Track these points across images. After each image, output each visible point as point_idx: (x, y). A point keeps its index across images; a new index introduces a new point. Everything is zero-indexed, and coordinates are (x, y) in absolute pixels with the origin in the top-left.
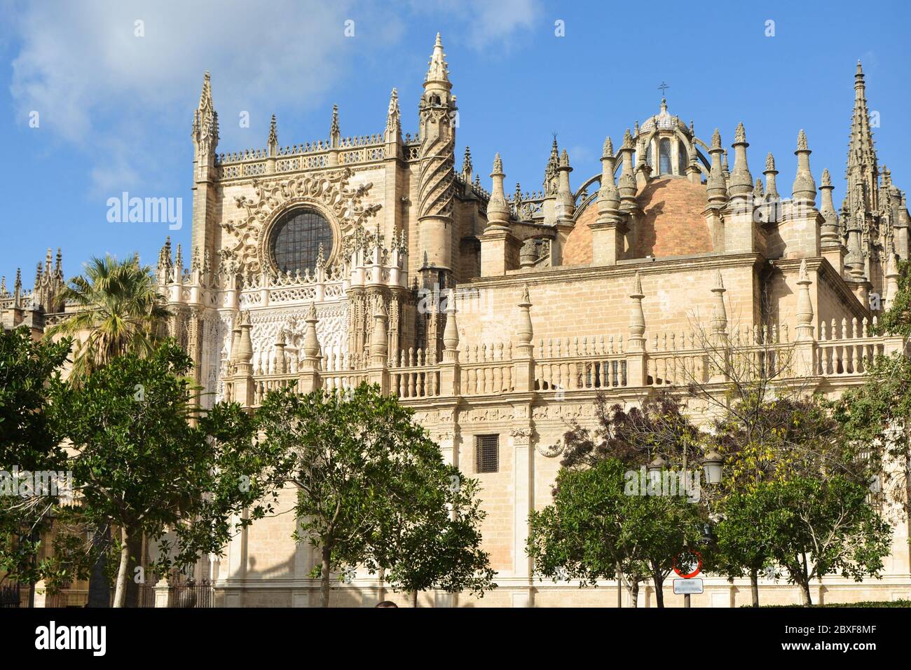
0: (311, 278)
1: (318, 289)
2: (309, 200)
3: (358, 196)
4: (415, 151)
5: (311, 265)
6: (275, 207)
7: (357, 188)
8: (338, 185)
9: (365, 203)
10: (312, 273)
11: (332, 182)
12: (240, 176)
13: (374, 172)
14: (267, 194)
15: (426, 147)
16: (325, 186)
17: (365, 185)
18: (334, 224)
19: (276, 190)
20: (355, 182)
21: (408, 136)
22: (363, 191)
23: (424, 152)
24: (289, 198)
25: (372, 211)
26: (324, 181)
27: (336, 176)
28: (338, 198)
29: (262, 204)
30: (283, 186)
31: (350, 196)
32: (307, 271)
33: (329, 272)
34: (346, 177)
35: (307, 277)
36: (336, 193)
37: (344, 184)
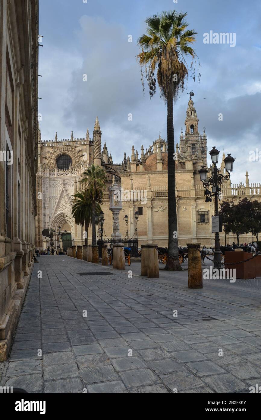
0: (68, 171)
1: (70, 173)
2: (66, 153)
3: (79, 152)
4: (92, 143)
5: (68, 167)
6: (58, 154)
7: (78, 150)
8: (74, 149)
9: (80, 154)
10: (68, 169)
11: (72, 149)
12: (48, 146)
13: (82, 147)
14: (55, 151)
15: (95, 142)
16: (70, 149)
17: (80, 150)
18: (73, 158)
19: (58, 150)
20: (78, 149)
21: (91, 139)
22: (80, 151)
23: (95, 143)
24: (61, 152)
25: (82, 156)
26: (70, 148)
27: (73, 147)
28: (74, 152)
29: (54, 153)
30: (59, 149)
31: (77, 152)
32: (67, 169)
33: (72, 170)
34: (75, 148)
35: (67, 170)
36: (73, 151)
37: (75, 149)
